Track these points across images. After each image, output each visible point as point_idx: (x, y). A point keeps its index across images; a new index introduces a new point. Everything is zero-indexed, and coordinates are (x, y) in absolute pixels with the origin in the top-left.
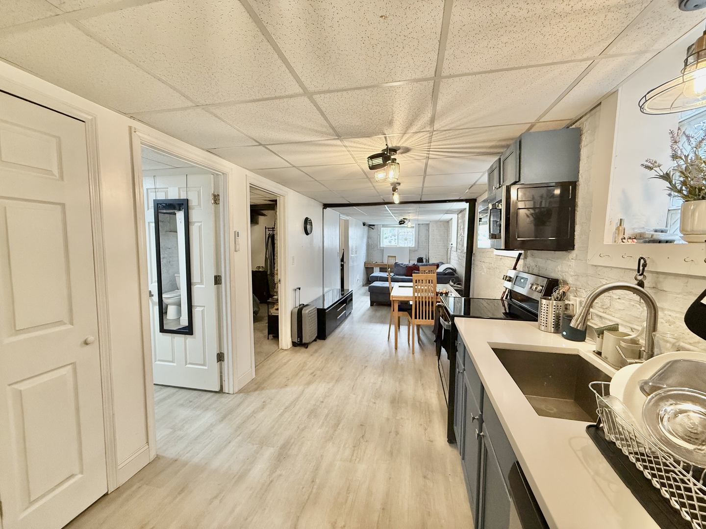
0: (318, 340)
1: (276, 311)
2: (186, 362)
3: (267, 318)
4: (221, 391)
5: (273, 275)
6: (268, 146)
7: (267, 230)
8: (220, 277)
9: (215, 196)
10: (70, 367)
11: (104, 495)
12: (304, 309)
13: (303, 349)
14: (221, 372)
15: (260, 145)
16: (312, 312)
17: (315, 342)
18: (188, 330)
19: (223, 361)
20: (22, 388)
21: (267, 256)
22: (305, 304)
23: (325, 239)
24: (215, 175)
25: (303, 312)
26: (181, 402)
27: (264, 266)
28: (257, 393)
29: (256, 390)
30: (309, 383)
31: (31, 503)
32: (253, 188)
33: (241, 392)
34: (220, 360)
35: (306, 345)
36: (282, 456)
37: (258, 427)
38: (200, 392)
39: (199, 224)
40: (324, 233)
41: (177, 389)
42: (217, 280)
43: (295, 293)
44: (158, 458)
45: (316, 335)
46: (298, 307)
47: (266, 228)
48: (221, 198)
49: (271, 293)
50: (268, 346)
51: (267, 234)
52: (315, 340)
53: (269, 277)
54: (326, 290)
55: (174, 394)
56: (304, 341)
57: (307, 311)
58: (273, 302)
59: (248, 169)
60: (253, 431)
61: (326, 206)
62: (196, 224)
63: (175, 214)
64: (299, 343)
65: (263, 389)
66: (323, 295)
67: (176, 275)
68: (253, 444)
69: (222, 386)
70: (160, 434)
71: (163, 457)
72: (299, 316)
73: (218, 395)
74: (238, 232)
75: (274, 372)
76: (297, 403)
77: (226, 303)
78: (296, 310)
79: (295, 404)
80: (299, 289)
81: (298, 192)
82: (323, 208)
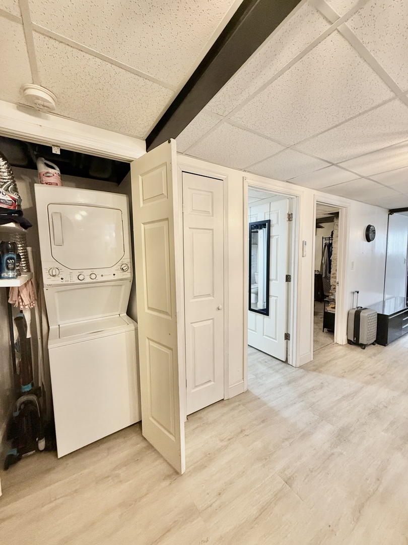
0: (376, 345)
1: (333, 310)
2: (263, 334)
3: (323, 314)
4: (286, 362)
5: (328, 278)
6: (340, 165)
7: (324, 239)
8: (290, 276)
9: (289, 215)
10: (212, 320)
11: (222, 400)
12: (363, 311)
13: (359, 349)
14: (287, 348)
15: (333, 164)
16: (372, 316)
17: (373, 346)
18: (265, 312)
19: (289, 340)
20: (195, 326)
21: (323, 262)
22: (363, 307)
23: (388, 245)
24: (290, 199)
25: (361, 314)
26: (260, 360)
27: (319, 270)
28: (315, 373)
29: (314, 370)
30: (368, 383)
31: (196, 387)
32: (319, 204)
33: (301, 368)
34: (287, 339)
35: (363, 346)
36: (342, 436)
37: (318, 402)
38: (272, 358)
39: (277, 237)
40: (389, 239)
41: (257, 351)
42: (288, 278)
43: (353, 296)
44: (248, 391)
45: (375, 339)
46: (356, 309)
47: (323, 238)
48: (294, 216)
49: (326, 294)
50: (324, 337)
51: (324, 242)
52: (373, 344)
53: (324, 280)
54: (387, 296)
55: (256, 353)
56: (360, 342)
57: (366, 315)
58: (329, 301)
59: (316, 189)
60: (314, 404)
61: (392, 211)
62: (275, 237)
63: (257, 232)
64: (355, 341)
65: (320, 372)
66: (384, 302)
67: (255, 273)
68: (314, 414)
69: (287, 359)
70: (249, 376)
71: (251, 392)
72: (356, 317)
73: (284, 364)
74: (306, 242)
75: (330, 361)
76: (355, 397)
77: (294, 297)
78: (354, 311)
79: (353, 397)
80: (358, 292)
81: (361, 202)
82: (389, 214)
